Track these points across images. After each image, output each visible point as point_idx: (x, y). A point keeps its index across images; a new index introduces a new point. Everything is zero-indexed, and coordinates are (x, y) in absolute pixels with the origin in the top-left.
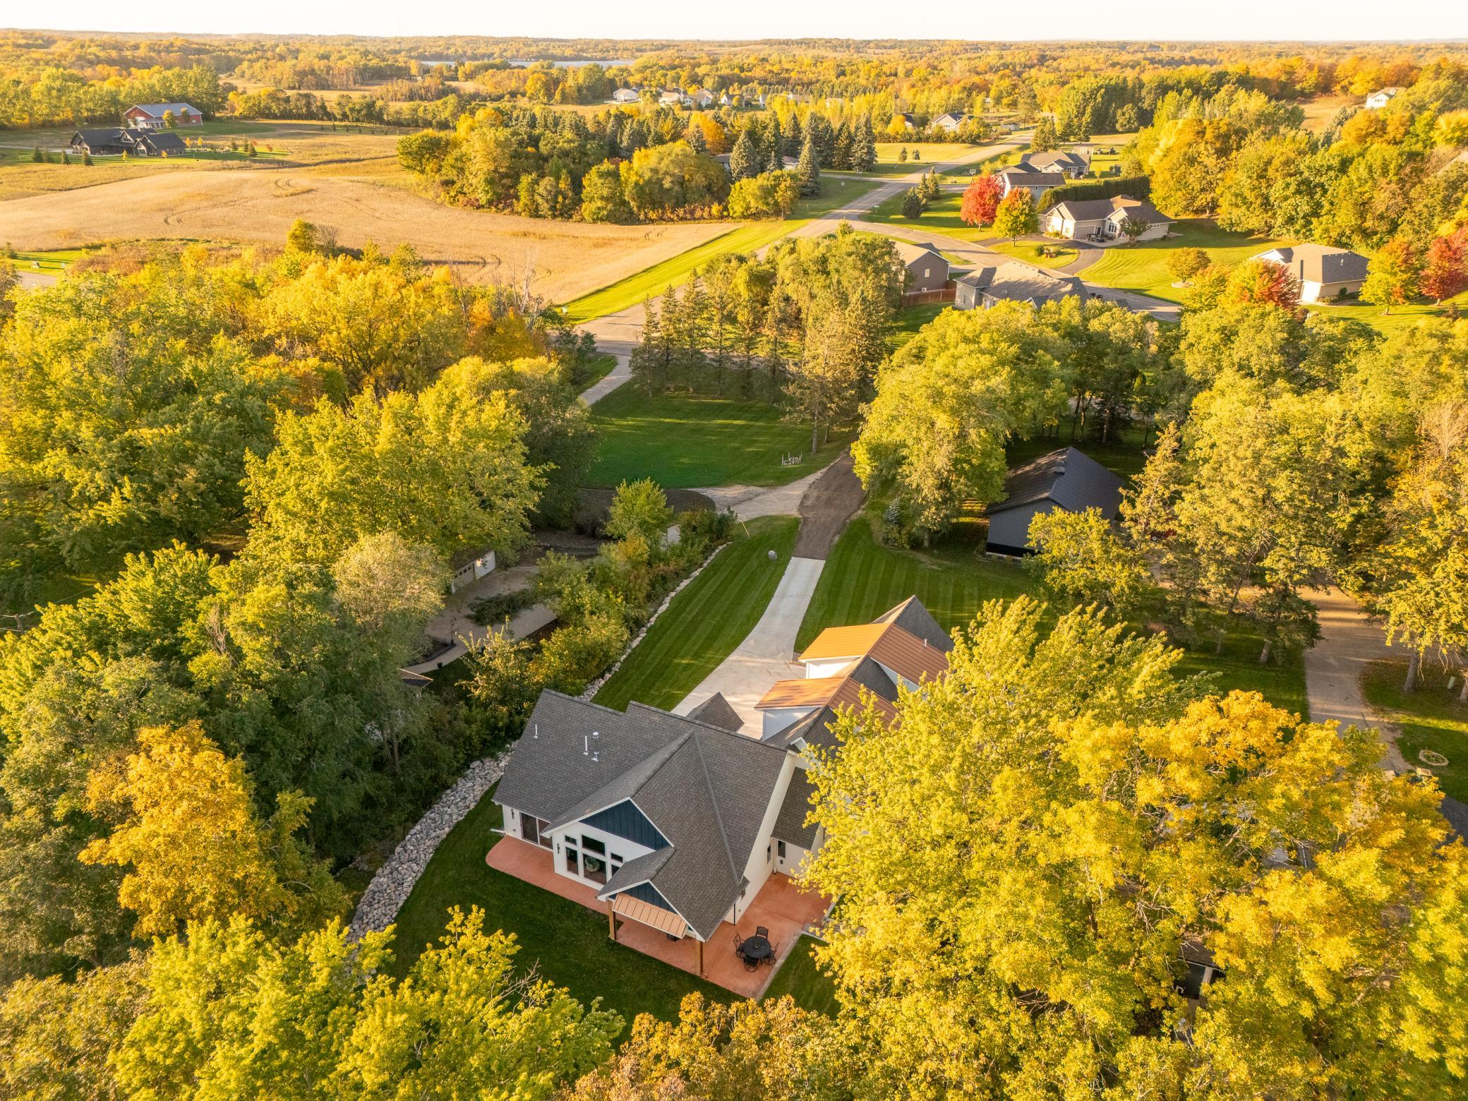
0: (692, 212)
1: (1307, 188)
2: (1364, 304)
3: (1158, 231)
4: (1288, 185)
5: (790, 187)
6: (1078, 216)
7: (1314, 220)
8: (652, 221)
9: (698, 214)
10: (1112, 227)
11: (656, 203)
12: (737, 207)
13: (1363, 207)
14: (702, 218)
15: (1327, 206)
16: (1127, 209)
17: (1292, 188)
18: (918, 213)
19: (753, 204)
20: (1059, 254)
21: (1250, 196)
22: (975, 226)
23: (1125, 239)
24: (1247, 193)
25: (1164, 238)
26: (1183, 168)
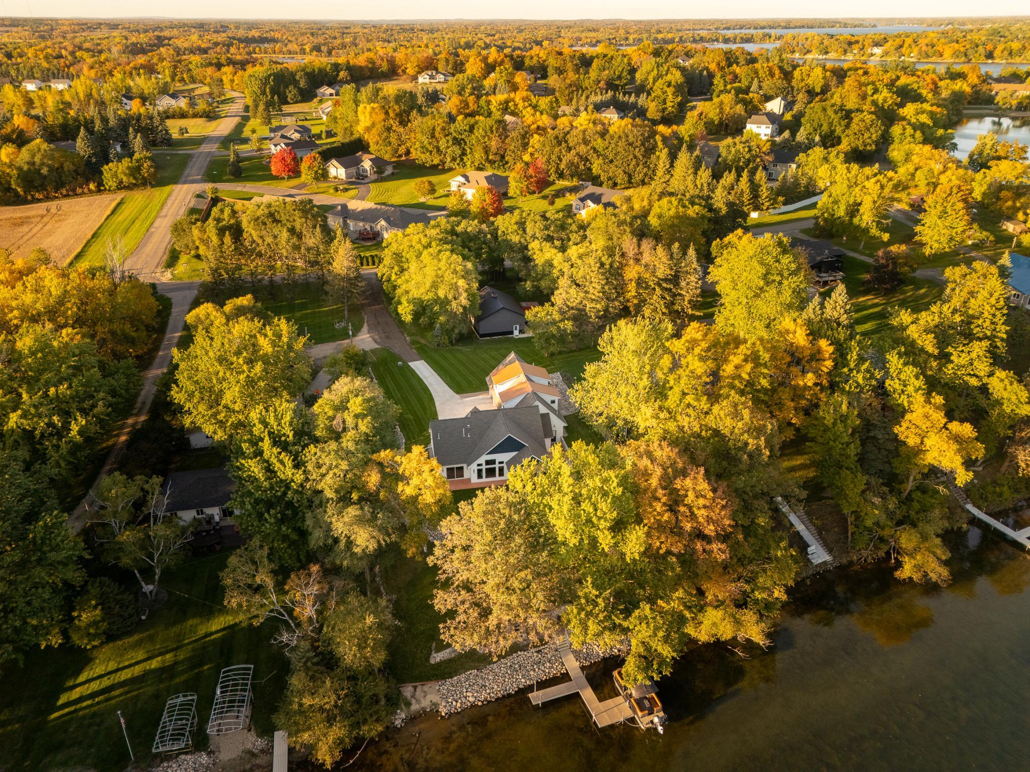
0: (74, 190)
1: (457, 142)
2: (511, 198)
3: (389, 170)
4: (448, 141)
5: (151, 166)
6: (346, 166)
7: (465, 158)
8: (39, 201)
9: (79, 191)
10: (365, 171)
11: (42, 188)
12: (109, 182)
13: (487, 150)
14: (83, 194)
15: (469, 151)
16: (370, 160)
17: (451, 143)
18: (241, 174)
19: (125, 179)
20: (346, 190)
21: (430, 148)
22: (284, 178)
23: (375, 177)
24: (428, 146)
25: (393, 174)
26: (385, 134)
